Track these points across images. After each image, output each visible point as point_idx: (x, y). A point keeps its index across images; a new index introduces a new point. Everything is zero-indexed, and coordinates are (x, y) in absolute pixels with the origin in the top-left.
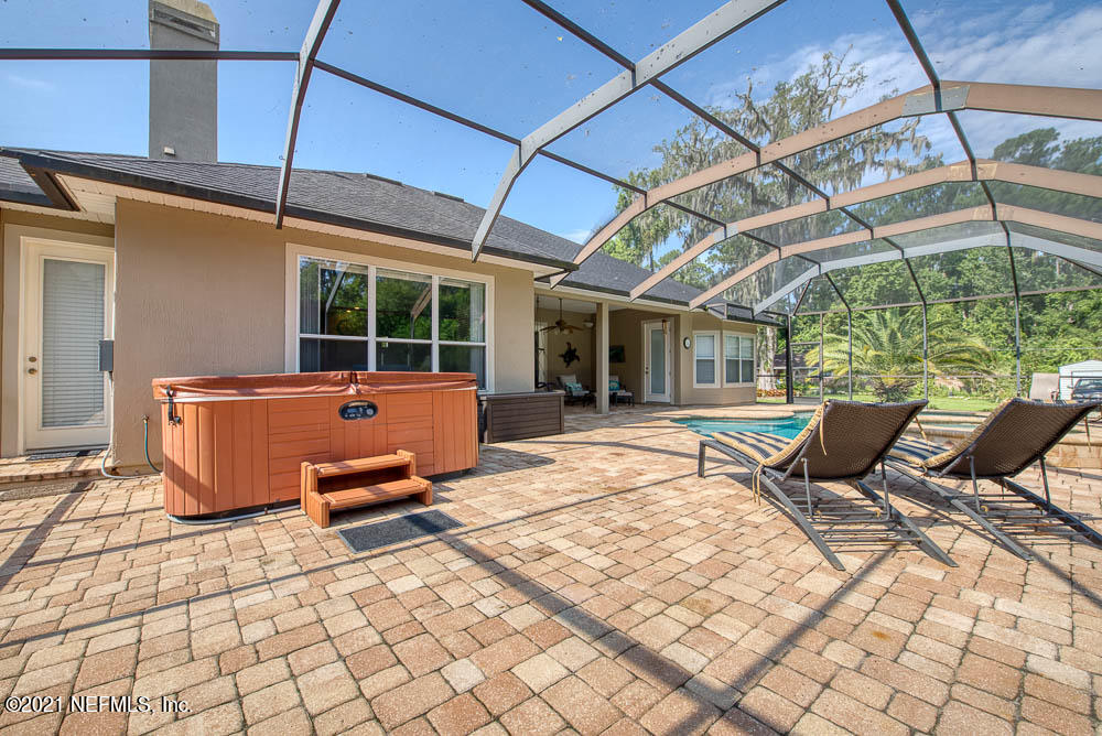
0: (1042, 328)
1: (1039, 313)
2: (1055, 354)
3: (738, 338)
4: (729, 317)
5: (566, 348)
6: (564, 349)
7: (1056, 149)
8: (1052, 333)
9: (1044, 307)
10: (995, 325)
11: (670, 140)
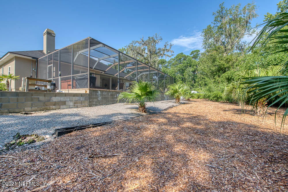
4: (130, 80)
11: (128, 45)
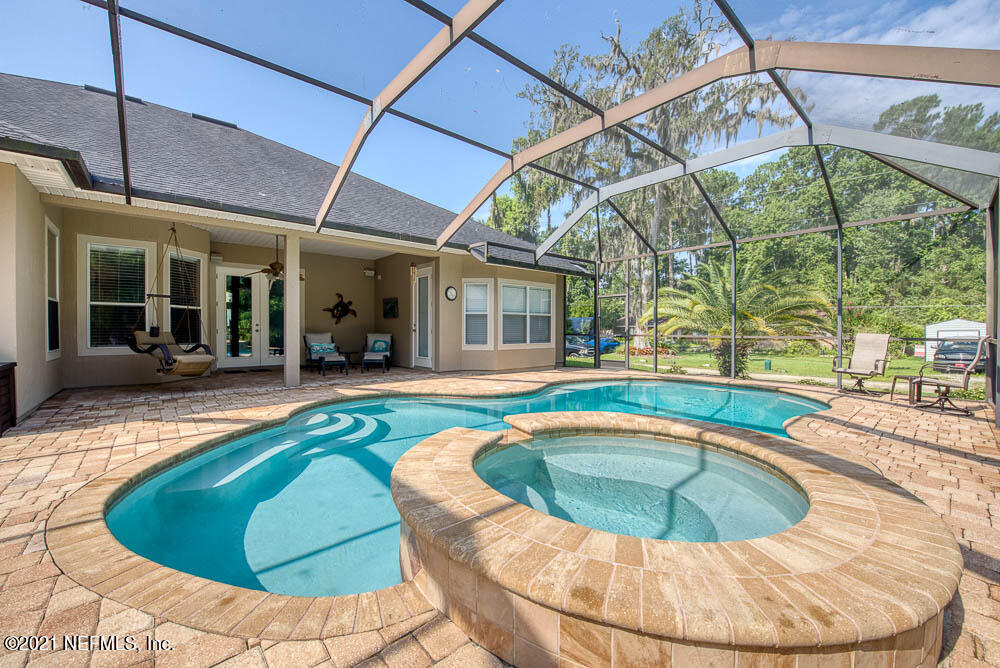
0: (917, 289)
1: (915, 274)
2: (928, 314)
3: (525, 288)
5: (336, 300)
6: (333, 302)
7: (937, 116)
8: (926, 293)
9: (920, 268)
10: (873, 285)
